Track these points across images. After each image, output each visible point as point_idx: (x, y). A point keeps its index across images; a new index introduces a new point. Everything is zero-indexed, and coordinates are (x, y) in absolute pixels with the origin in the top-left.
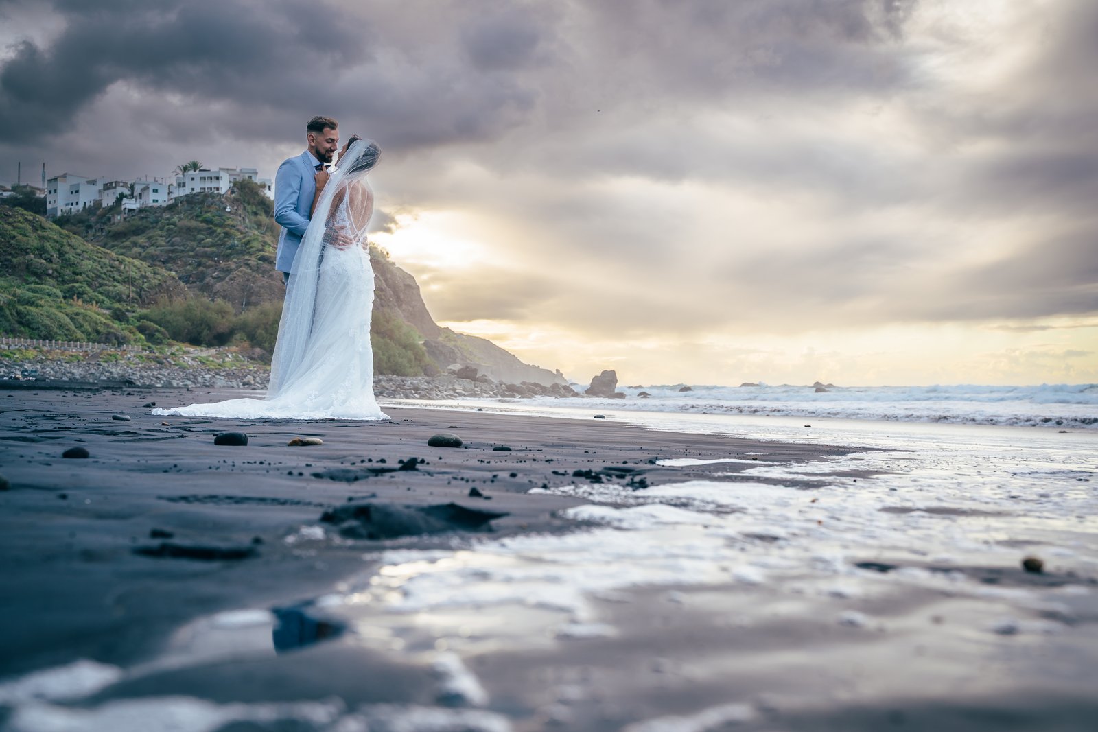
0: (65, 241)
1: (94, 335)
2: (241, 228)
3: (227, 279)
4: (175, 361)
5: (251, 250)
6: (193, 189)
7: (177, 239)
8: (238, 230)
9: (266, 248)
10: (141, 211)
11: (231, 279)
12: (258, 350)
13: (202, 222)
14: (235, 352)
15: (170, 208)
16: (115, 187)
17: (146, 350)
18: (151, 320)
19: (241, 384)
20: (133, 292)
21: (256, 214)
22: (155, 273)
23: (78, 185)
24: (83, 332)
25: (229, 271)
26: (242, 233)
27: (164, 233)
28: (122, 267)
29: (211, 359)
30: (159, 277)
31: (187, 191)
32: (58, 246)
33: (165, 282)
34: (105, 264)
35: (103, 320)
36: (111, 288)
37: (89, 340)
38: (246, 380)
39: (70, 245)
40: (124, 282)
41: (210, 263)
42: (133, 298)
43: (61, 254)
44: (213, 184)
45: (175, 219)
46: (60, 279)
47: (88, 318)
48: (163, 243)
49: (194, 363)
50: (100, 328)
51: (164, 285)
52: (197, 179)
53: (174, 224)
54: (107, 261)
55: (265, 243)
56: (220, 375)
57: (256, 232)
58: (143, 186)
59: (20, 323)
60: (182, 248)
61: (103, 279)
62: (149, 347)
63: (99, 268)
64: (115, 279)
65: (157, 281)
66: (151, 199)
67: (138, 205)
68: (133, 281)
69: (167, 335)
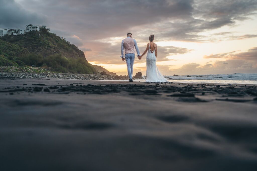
1: (2, 63)
2: (43, 39)
3: (40, 51)
4: (26, 70)
5: (46, 44)
6: (30, 30)
7: (27, 42)
8: (42, 40)
9: (49, 44)
10: (18, 35)
11: (41, 51)
12: (50, 68)
13: (33, 38)
14: (44, 68)
15: (25, 35)
16: (11, 31)
18: (20, 60)
19: (46, 77)
20: (15, 53)
21: (46, 36)
22: (21, 48)
23: (2, 30)
25: (40, 49)
26: (43, 40)
27: (24, 41)
28: (12, 47)
29: (37, 70)
31: (29, 31)
33: (24, 51)
34: (7, 46)
35: (5, 59)
36: (9, 52)
37: (1, 65)
38: (47, 76)
40: (12, 50)
41: (35, 48)
42: (15, 55)
44: (35, 29)
45: (26, 37)
47: (1, 59)
49: (32, 71)
50: (4, 61)
51: (23, 52)
52: (31, 28)
53: (26, 39)
54: (7, 45)
55: (49, 43)
56: (40, 74)
57: (47, 40)
58: (18, 30)
60: (28, 44)
61: (7, 49)
62: (19, 67)
63: (5, 47)
64: (10, 50)
65: (21, 50)
66: (20, 33)
67: (17, 34)
68: (15, 50)
69: (24, 64)
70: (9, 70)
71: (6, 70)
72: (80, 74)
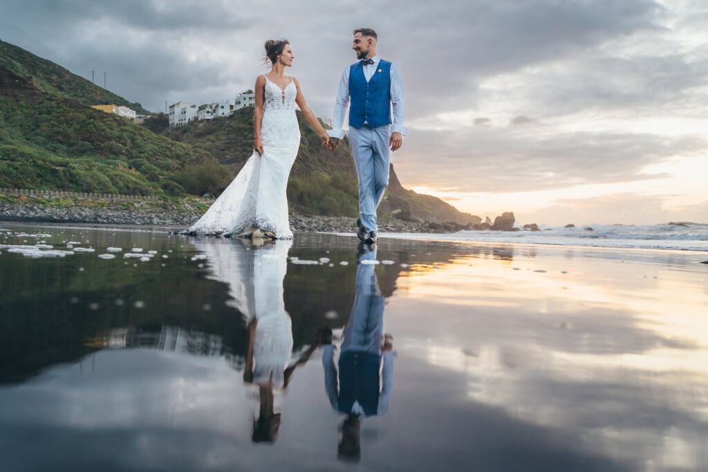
0: (137, 132)
1: (125, 190)
4: (177, 207)
6: (245, 105)
7: (232, 136)
10: (214, 119)
15: (231, 117)
16: (205, 108)
17: (161, 200)
18: (173, 180)
20: (178, 164)
22: (195, 152)
23: (185, 108)
24: (117, 188)
27: (225, 132)
28: (173, 148)
30: (197, 154)
31: (241, 106)
32: (132, 135)
33: (201, 157)
34: (162, 146)
35: (134, 179)
36: (163, 161)
37: (121, 193)
39: (140, 135)
40: (173, 157)
42: (176, 168)
43: (133, 140)
45: (232, 124)
46: (130, 156)
47: (123, 178)
48: (224, 138)
49: (192, 208)
50: (130, 185)
52: (247, 99)
53: (231, 127)
54: (163, 144)
58: (216, 105)
59: (71, 181)
60: (234, 141)
62: (164, 198)
63: (157, 148)
64: (167, 156)
65: (195, 157)
66: (220, 113)
67: (212, 117)
68: (178, 157)
69: (184, 190)
70: (132, 205)
71: (123, 205)
72: (327, 216)
